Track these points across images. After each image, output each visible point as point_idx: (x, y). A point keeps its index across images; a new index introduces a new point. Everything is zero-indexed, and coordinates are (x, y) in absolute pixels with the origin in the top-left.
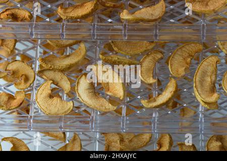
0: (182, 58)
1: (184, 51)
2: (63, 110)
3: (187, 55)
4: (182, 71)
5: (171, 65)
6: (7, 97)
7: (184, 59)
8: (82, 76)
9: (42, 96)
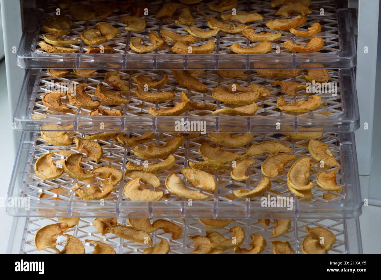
0: (275, 165)
1: (277, 159)
2: (152, 197)
3: (280, 162)
4: (275, 173)
5: (263, 168)
6: (94, 190)
7: (277, 165)
8: (172, 174)
9: (130, 188)
